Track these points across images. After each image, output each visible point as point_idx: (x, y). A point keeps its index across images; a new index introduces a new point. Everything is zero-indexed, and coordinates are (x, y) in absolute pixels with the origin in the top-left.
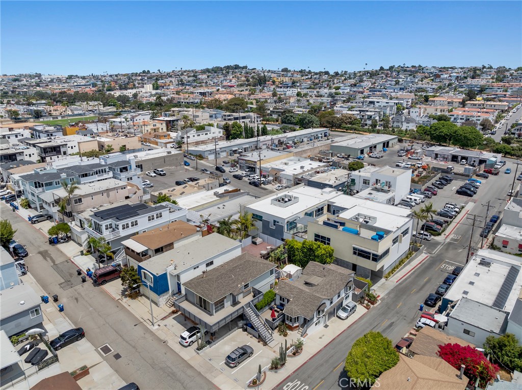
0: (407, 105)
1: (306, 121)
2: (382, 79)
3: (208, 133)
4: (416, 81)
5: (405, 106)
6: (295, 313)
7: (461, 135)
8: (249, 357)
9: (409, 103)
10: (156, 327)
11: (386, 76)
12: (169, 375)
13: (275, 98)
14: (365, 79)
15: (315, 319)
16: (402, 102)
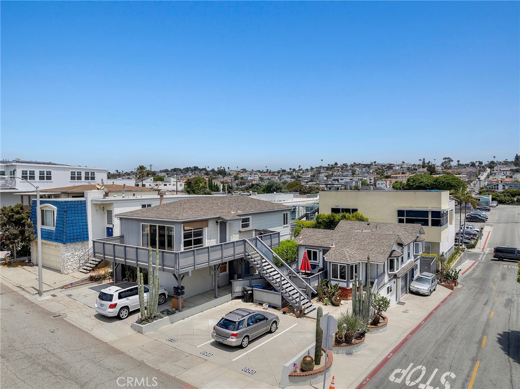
0: (370, 182)
1: (274, 187)
2: (338, 172)
3: (168, 184)
4: (371, 171)
5: (368, 183)
6: (350, 257)
7: (443, 182)
8: (270, 332)
9: (372, 181)
10: (46, 297)
11: (342, 169)
12: (44, 369)
13: (237, 181)
14: (322, 171)
15: (386, 278)
16: (366, 179)
